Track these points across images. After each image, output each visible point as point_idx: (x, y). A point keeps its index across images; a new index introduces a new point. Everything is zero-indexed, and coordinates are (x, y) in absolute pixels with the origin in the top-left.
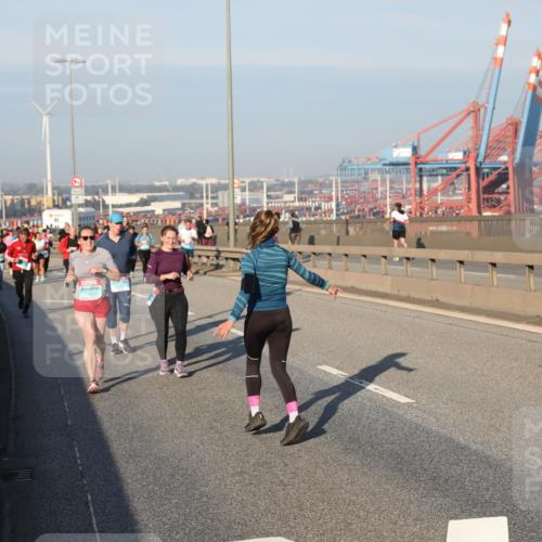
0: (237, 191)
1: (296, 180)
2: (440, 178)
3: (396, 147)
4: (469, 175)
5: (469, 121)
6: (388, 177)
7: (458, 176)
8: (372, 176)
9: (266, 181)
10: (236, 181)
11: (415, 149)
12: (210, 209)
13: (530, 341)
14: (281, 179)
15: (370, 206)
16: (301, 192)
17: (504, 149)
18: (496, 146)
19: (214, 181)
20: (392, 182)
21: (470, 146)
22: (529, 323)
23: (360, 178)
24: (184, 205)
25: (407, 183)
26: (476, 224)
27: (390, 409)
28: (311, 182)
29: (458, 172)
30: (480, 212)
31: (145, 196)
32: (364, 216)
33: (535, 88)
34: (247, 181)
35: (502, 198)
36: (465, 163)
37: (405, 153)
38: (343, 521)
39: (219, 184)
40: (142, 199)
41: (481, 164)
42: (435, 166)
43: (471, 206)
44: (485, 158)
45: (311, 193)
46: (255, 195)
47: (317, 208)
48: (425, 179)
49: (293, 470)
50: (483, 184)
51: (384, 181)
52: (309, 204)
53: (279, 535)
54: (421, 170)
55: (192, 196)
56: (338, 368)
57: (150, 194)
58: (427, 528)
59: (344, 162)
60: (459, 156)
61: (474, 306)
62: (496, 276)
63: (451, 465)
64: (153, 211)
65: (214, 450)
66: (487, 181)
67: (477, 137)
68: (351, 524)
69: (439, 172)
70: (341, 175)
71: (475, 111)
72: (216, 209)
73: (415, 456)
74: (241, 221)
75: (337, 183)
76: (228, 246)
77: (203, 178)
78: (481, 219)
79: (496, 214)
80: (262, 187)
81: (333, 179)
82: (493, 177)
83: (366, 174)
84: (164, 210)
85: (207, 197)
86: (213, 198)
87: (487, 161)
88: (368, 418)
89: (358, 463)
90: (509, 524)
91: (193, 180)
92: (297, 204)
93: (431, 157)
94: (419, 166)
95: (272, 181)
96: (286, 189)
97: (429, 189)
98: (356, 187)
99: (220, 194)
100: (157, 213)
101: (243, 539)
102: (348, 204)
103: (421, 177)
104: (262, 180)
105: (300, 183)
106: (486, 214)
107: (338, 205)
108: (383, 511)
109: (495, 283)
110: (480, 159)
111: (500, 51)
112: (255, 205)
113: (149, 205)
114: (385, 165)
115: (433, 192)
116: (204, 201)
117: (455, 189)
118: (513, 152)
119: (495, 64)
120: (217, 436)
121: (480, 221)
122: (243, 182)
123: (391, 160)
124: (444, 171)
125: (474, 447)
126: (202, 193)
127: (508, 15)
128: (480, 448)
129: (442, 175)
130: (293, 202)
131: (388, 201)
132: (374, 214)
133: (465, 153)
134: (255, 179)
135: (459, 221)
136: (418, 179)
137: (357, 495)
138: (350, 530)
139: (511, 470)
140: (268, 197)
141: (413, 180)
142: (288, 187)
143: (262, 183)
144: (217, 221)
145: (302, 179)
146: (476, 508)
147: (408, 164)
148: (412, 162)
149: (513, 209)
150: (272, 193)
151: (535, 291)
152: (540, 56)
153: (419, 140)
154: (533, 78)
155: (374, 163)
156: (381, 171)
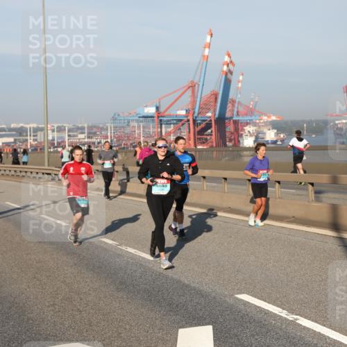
0: (50, 132)
1: (86, 126)
2: (172, 125)
3: (146, 106)
4: (189, 124)
5: (189, 93)
6: (141, 124)
7: (183, 124)
8: (132, 124)
9: (67, 126)
10: (49, 126)
11: (157, 108)
12: (32, 143)
13: (225, 222)
14: (77, 125)
15: (131, 142)
16: (89, 133)
17: (209, 109)
18: (204, 108)
19: (35, 125)
20: (143, 127)
21: (190, 107)
22: (224, 212)
23: (125, 125)
24: (15, 140)
25: (153, 129)
27: (144, 264)
28: (95, 127)
29: (183, 122)
30: (195, 146)
32: (127, 148)
33: (226, 74)
34: (56, 126)
35: (208, 138)
36: (187, 117)
37: (151, 110)
38: (117, 331)
39: (38, 127)
41: (196, 117)
42: (170, 119)
43: (190, 142)
44: (198, 114)
45: (95, 134)
46: (61, 134)
47: (99, 143)
48: (163, 126)
49: (85, 302)
50: (197, 129)
51: (139, 127)
52: (93, 140)
53: (77, 341)
54: (161, 120)
55: (21, 135)
56: (112, 240)
58: (166, 334)
59: (115, 115)
60: (183, 112)
62: (205, 184)
63: (180, 296)
65: (36, 292)
66: (200, 127)
67: (194, 102)
68: (120, 333)
69: (172, 122)
70: (113, 123)
71: (192, 86)
72: (36, 142)
73: (159, 291)
74: (52, 150)
75: (111, 128)
76: (44, 165)
77: (27, 124)
78: (197, 151)
79: (205, 147)
80: (65, 130)
81: (109, 125)
82: (203, 126)
83: (129, 122)
84: (3, 143)
85: (30, 135)
86: (34, 136)
87: (200, 116)
88: (131, 270)
89: (125, 296)
90: (213, 329)
91: (21, 125)
92: (86, 140)
93: (166, 113)
94: (160, 118)
95: (71, 126)
96: (80, 131)
97: (166, 132)
98: (122, 130)
99: (39, 133)
102: (118, 140)
103: (161, 125)
104: (65, 125)
105: (88, 127)
106: (198, 147)
108: (140, 325)
109: (205, 188)
110: (196, 115)
111: (207, 52)
112: (60, 141)
114: (140, 117)
115: (169, 134)
116: (29, 138)
117: (181, 132)
118: (215, 111)
119: (204, 59)
120: (38, 283)
122: (53, 126)
123: (144, 115)
124: (175, 122)
125: (193, 285)
126: (27, 132)
127: (210, 31)
128: (197, 285)
129: (174, 124)
130: (84, 139)
131: (142, 139)
132: (133, 147)
133: (187, 111)
134: (60, 125)
136: (159, 126)
137: (124, 316)
138: (121, 337)
139: (215, 298)
140: (69, 136)
141: (156, 126)
142: (81, 130)
143: (65, 127)
144: (37, 150)
145: (90, 125)
146: (195, 320)
147: (153, 117)
148: (156, 115)
149: (214, 145)
150: (71, 134)
151: (228, 193)
152: (229, 55)
153: (160, 103)
154: (225, 68)
155: (133, 116)
156: (137, 121)
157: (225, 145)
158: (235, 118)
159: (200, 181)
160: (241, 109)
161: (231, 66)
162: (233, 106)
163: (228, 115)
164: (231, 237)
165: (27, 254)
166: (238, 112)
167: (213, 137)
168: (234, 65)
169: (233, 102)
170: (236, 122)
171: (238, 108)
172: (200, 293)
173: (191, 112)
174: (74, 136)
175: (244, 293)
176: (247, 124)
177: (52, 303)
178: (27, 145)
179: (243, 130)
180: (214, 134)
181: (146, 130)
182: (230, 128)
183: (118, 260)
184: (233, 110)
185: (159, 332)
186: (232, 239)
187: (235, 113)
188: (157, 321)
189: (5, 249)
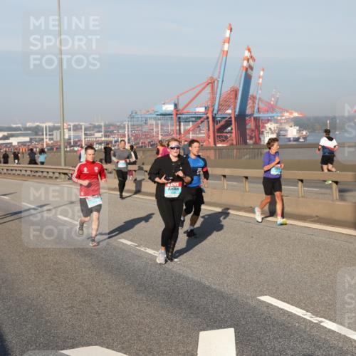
0: (66, 131)
1: (103, 124)
2: (191, 123)
3: (164, 104)
4: (208, 122)
5: (208, 89)
6: (159, 122)
7: (202, 122)
8: (150, 122)
9: (84, 125)
10: (65, 125)
11: (176, 105)
12: (48, 142)
13: (246, 222)
14: (94, 123)
15: (149, 140)
16: (106, 132)
17: (229, 106)
18: (224, 105)
19: (51, 124)
20: (161, 125)
21: (209, 104)
22: (245, 211)
23: (143, 123)
24: (31, 139)
25: (171, 127)
26: (212, 151)
28: (112, 125)
29: (202, 119)
30: (215, 144)
31: (6, 133)
32: (145, 146)
33: (247, 69)
34: (72, 124)
35: (228, 135)
36: (206, 114)
37: (170, 108)
38: (136, 334)
39: (54, 126)
40: (4, 136)
41: (215, 115)
42: (188, 116)
43: (210, 140)
44: (218, 111)
45: (112, 132)
46: (77, 133)
47: (116, 142)
48: (182, 124)
49: (104, 305)
50: (217, 126)
51: (157, 125)
52: (111, 139)
53: (96, 345)
54: (179, 118)
55: (36, 134)
56: (131, 241)
57: (10, 133)
58: (187, 337)
59: (132, 113)
60: (202, 110)
61: (213, 201)
62: (226, 183)
63: (201, 298)
64: (11, 143)
66: (219, 125)
67: (213, 99)
68: (140, 336)
69: (191, 119)
70: (131, 121)
71: (212, 83)
72: (52, 142)
73: (179, 293)
74: (68, 149)
75: (128, 126)
76: (60, 165)
77: (43, 123)
78: (216, 149)
79: (225, 145)
80: (81, 129)
81: (126, 123)
82: (222, 123)
83: (146, 120)
84: (18, 143)
85: (46, 134)
86: (50, 135)
87: (219, 113)
88: (150, 271)
89: (144, 299)
90: (235, 332)
91: (37, 124)
92: (103, 139)
93: (185, 111)
94: (179, 116)
95: (87, 125)
97: (184, 130)
98: (140, 128)
99: (55, 132)
100: (14, 144)
101: (73, 348)
102: (136, 139)
103: (180, 122)
104: (81, 124)
105: (105, 126)
106: (218, 145)
107: (129, 140)
108: (160, 328)
109: (225, 187)
110: (215, 112)
111: (226, 47)
112: (77, 140)
113: (9, 139)
114: (158, 115)
115: (187, 132)
116: (44, 137)
117: (200, 130)
118: (235, 108)
119: (223, 54)
120: (56, 285)
121: (215, 150)
122: (69, 125)
123: (162, 112)
124: (194, 119)
125: (214, 287)
126: (43, 132)
127: (230, 25)
128: (218, 287)
129: (193, 121)
130: (101, 138)
131: (160, 137)
132: (151, 146)
133: (206, 108)
134: (77, 123)
135: (203, 150)
136: (178, 123)
137: (144, 319)
138: (140, 340)
139: (236, 300)
140: (86, 134)
141: (175, 124)
142: (98, 129)
143: (81, 126)
144: (53, 149)
145: (107, 123)
146: (216, 323)
147: (172, 115)
148: (174, 113)
149: (234, 142)
150: (88, 132)
151: (249, 192)
152: (249, 50)
153: (178, 99)
154: (245, 63)
155: (151, 114)
156: (155, 119)
157: (246, 143)
158: (256, 115)
159: (221, 180)
160: (262, 105)
161: (251, 61)
162: (254, 102)
163: (248, 111)
164: (252, 237)
165: (45, 256)
166: (258, 109)
167: (233, 135)
168: (254, 60)
169: (254, 98)
170: (256, 119)
171: (259, 104)
172: (221, 295)
173: (211, 109)
174: (91, 135)
175: (266, 295)
176: (268, 121)
177: (70, 305)
178: (43, 145)
179: (264, 127)
180: (234, 131)
181: (165, 128)
182: (251, 125)
183: (137, 261)
184: (253, 107)
185: (180, 335)
186: (254, 239)
187: (256, 110)
188: (177, 324)
189: (22, 251)
